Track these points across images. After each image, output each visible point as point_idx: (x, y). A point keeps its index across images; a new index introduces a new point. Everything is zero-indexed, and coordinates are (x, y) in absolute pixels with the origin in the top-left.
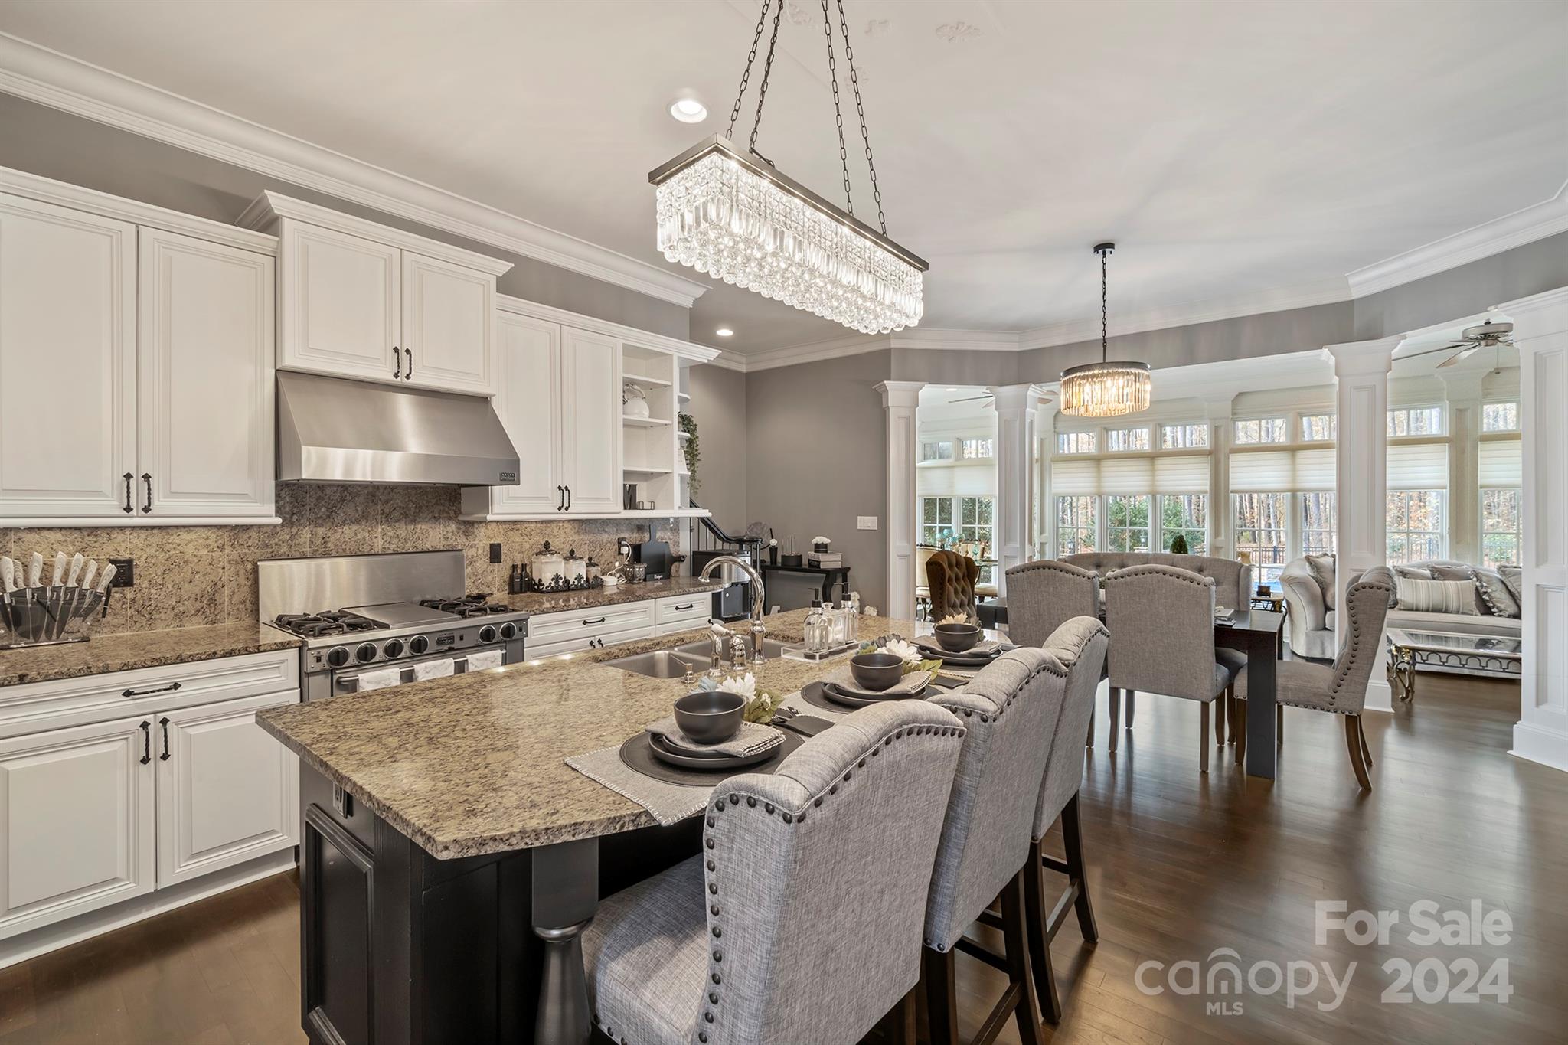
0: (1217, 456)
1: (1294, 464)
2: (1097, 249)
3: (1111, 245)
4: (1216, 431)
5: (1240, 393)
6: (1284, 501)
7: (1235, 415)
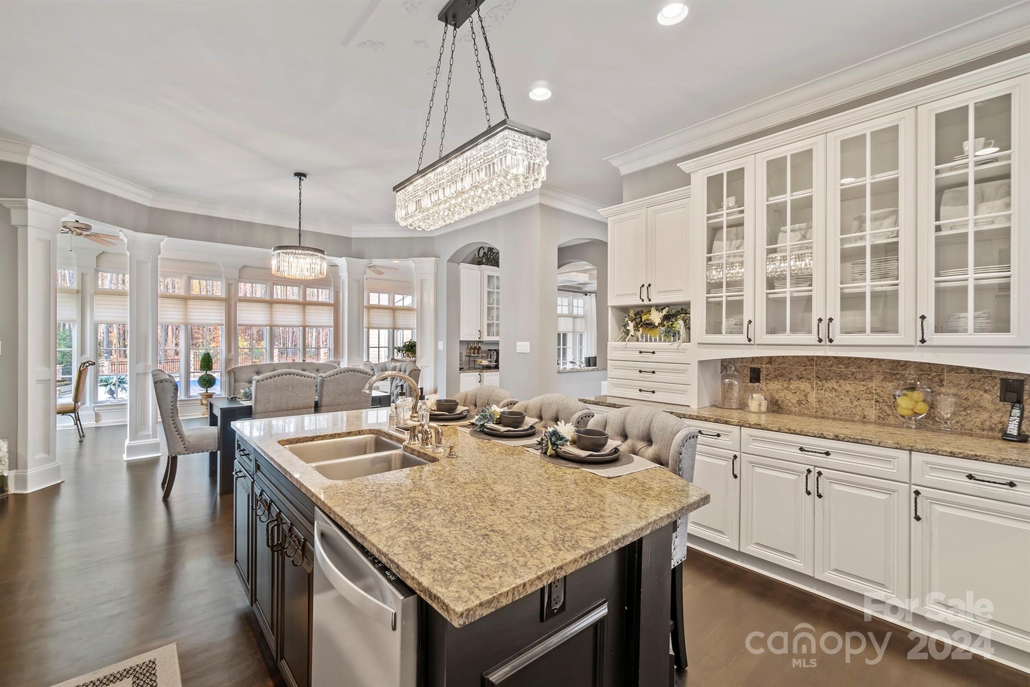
0: (230, 302)
1: (271, 311)
2: (297, 174)
3: (305, 175)
4: (229, 287)
5: (244, 266)
6: (266, 332)
7: (241, 279)
